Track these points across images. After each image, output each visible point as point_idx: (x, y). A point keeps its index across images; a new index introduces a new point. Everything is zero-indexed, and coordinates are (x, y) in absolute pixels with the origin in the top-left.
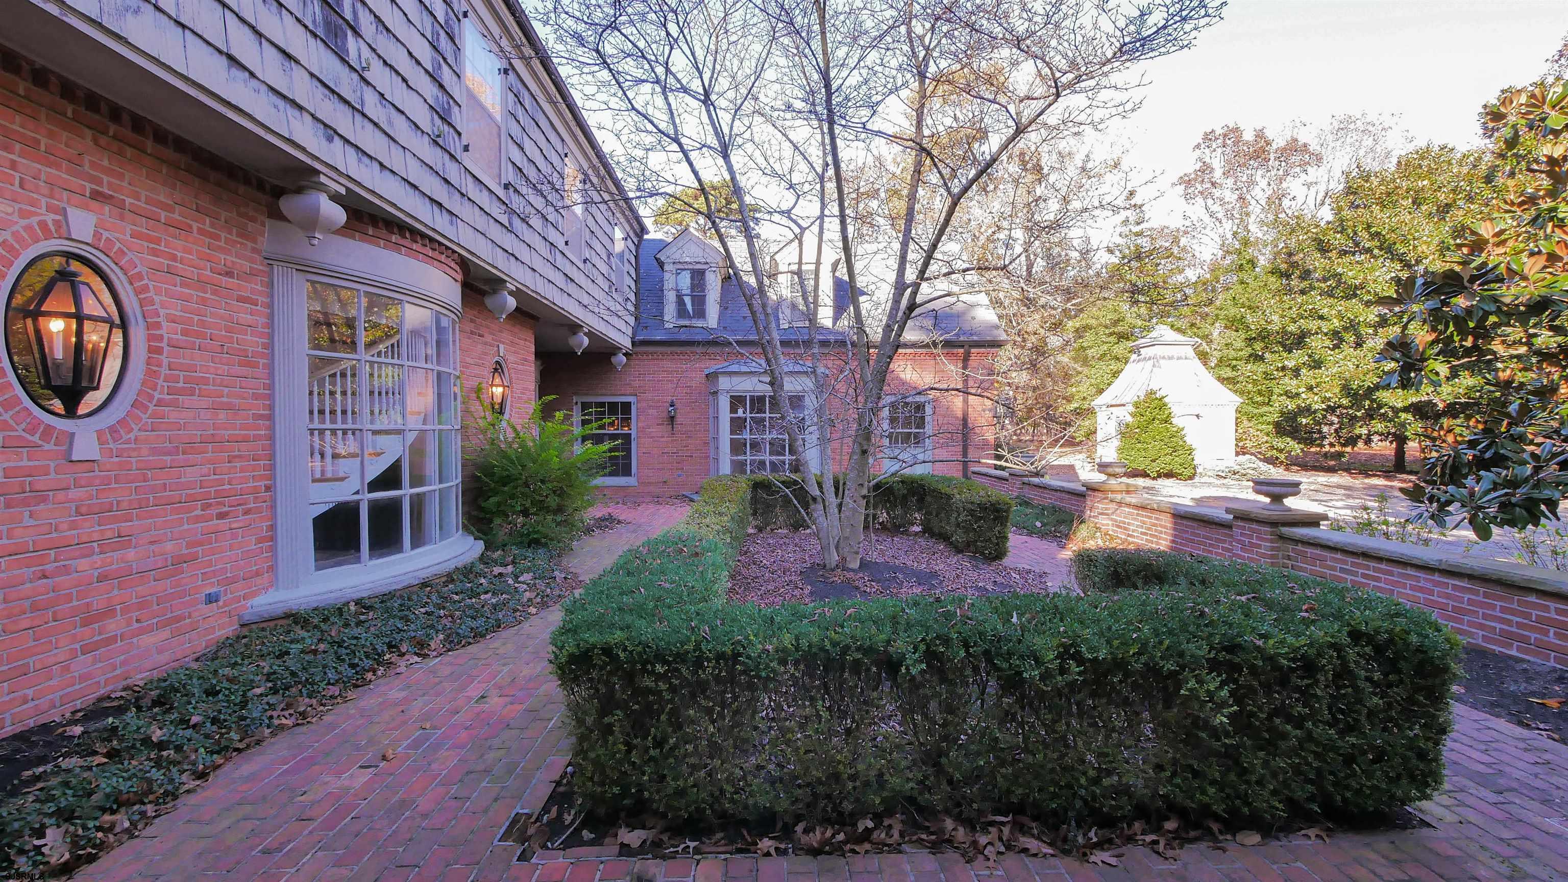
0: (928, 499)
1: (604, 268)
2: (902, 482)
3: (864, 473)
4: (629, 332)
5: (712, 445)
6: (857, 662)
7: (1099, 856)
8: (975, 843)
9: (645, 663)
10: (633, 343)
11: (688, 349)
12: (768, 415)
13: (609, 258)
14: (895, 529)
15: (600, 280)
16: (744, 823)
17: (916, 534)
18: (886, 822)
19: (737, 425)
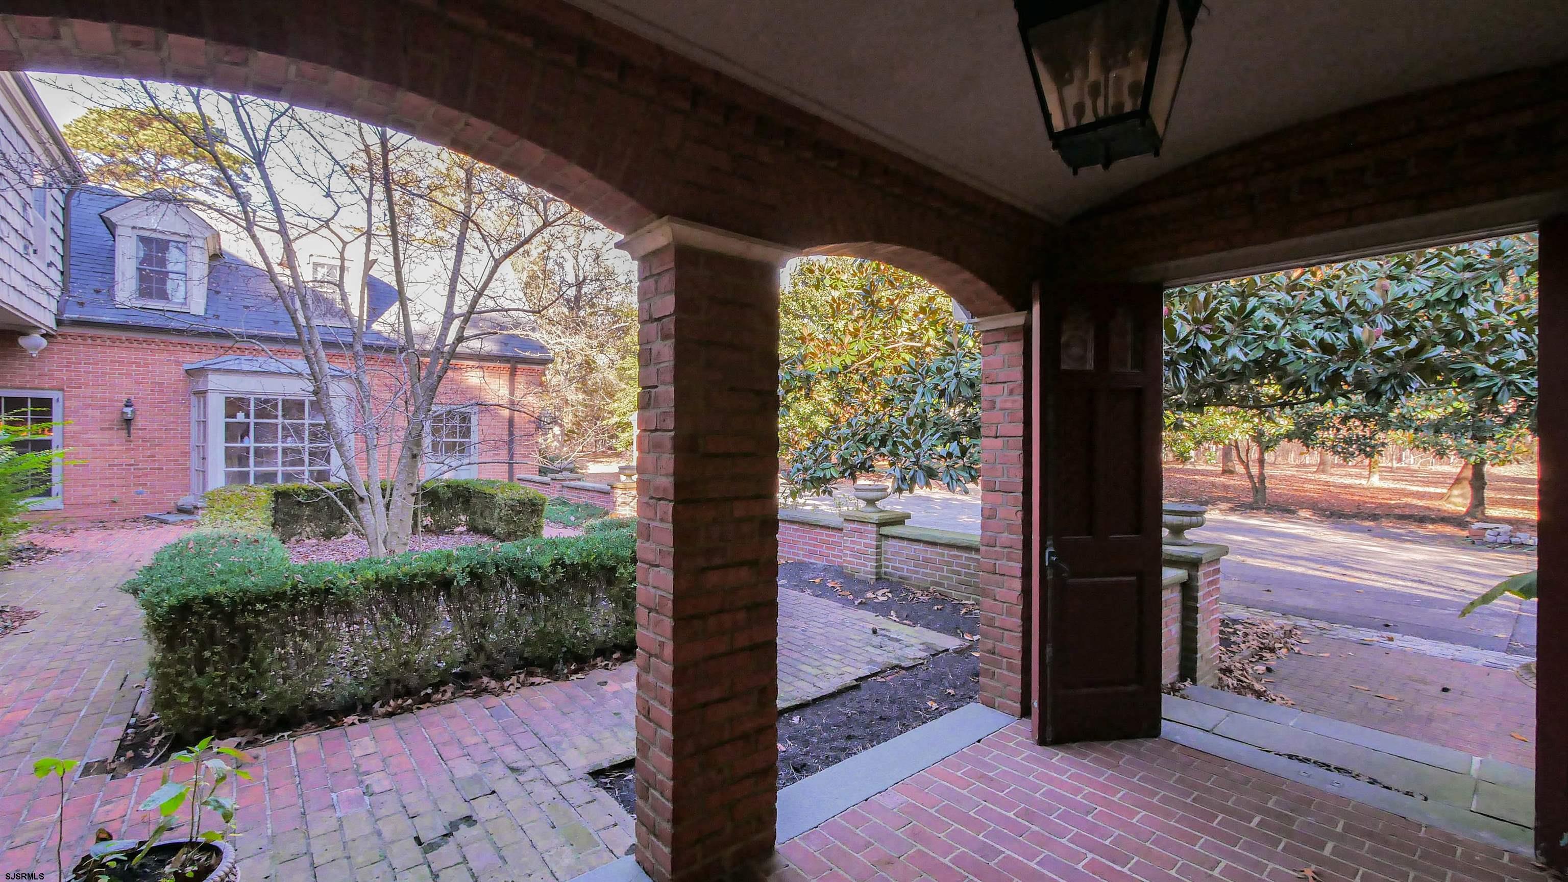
0: (474, 500)
1: (18, 223)
2: (448, 486)
3: (413, 473)
4: (53, 306)
5: (194, 455)
6: (421, 583)
7: (574, 677)
8: (502, 687)
9: (245, 605)
10: (59, 322)
11: (157, 337)
12: (280, 420)
13: (25, 209)
14: (439, 530)
15: (14, 240)
16: (330, 713)
17: (461, 533)
18: (442, 689)
19: (234, 432)
